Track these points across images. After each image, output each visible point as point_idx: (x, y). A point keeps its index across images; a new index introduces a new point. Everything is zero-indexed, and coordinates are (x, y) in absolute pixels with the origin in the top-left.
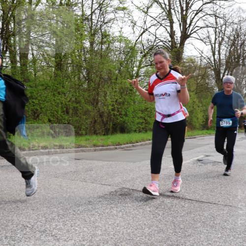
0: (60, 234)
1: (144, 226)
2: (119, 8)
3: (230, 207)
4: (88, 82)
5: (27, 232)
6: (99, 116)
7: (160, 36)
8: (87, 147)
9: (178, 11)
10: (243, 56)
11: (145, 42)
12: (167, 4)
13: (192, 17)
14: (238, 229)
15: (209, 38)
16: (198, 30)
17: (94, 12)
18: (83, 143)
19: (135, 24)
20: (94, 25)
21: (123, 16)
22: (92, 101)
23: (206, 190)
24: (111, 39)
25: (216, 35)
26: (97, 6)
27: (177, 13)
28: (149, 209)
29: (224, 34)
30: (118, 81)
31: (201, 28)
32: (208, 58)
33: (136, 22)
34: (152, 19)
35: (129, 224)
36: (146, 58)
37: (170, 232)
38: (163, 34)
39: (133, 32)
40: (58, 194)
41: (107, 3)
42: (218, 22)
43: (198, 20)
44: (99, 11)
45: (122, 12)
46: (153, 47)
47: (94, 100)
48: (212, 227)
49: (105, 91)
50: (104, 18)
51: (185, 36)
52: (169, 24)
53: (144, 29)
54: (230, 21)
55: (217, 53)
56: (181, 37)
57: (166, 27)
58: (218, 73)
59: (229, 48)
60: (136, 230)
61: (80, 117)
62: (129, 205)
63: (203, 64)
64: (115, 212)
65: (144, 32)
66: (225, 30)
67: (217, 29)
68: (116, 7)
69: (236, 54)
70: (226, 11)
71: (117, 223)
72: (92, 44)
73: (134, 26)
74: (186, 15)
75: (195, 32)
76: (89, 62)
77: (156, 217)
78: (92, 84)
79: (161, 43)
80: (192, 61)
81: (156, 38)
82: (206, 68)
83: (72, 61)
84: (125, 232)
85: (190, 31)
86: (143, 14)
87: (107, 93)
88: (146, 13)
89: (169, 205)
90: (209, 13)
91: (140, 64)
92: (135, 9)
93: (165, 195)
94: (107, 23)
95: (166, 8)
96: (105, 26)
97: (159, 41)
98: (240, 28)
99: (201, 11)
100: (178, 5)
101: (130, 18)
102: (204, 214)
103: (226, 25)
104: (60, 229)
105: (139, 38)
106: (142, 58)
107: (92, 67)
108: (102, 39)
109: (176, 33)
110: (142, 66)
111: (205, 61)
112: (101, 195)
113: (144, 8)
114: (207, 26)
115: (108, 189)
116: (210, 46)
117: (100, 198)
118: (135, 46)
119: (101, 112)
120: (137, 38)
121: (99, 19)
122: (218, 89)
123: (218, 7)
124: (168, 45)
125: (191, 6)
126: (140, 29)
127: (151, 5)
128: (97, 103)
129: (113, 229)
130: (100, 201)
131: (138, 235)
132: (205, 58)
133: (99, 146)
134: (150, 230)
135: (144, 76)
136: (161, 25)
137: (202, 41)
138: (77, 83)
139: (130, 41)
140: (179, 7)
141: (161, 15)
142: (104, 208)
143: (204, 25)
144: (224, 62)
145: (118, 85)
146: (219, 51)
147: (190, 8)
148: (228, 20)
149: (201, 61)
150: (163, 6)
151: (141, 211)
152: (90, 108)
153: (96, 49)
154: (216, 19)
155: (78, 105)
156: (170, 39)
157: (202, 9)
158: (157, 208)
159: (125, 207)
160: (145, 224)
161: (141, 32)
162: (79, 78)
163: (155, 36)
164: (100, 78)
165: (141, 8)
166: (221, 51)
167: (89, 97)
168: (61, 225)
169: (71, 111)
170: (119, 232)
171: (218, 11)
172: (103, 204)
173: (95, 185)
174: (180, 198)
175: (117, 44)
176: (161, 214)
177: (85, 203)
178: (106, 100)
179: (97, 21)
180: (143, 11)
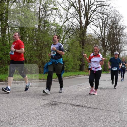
0: (20, 126)
1: (64, 121)
2: (54, 8)
3: (108, 111)
4: (37, 46)
5: (3, 124)
6: (42, 64)
7: (74, 23)
9: (84, 11)
11: (67, 26)
12: (78, 7)
13: (91, 14)
14: (112, 122)
15: (99, 25)
16: (94, 20)
17: (41, 10)
19: (62, 17)
20: (41, 17)
21: (56, 12)
23: (96, 102)
24: (49, 24)
25: (103, 23)
26: (43, 7)
27: (83, 12)
28: (67, 112)
29: (107, 23)
31: (95, 19)
32: (99, 35)
34: (70, 14)
35: (56, 120)
36: (67, 34)
37: (77, 124)
38: (76, 21)
40: (20, 104)
41: (48, 6)
42: (104, 17)
43: (94, 15)
44: (43, 9)
45: (55, 10)
46: (70, 29)
47: (40, 55)
48: (99, 121)
49: (45, 51)
50: (46, 13)
51: (87, 23)
52: (79, 17)
53: (66, 19)
54: (110, 16)
55: (103, 32)
56: (85, 24)
58: (103, 42)
59: (109, 30)
60: (60, 123)
62: (57, 110)
63: (96, 38)
64: (49, 114)
65: (66, 21)
66: (108, 21)
67: (104, 20)
68: (52, 8)
69: (113, 33)
70: (108, 11)
71: (50, 119)
72: (39, 26)
74: (88, 12)
75: (92, 21)
76: (37, 36)
77: (71, 116)
78: (39, 47)
79: (75, 27)
80: (90, 36)
82: (97, 40)
83: (29, 35)
84: (54, 124)
85: (90, 21)
86: (66, 12)
87: (46, 52)
88: (68, 11)
89: (77, 110)
90: (99, 12)
92: (62, 9)
93: (75, 105)
94: (47, 16)
95: (78, 9)
96: (46, 17)
97: (74, 26)
98: (115, 20)
99: (96, 11)
100: (84, 7)
101: (59, 14)
102: (95, 115)
103: (108, 18)
104: (20, 123)
106: (65, 34)
107: (39, 38)
108: (45, 24)
109: (82, 22)
110: (65, 38)
111: (97, 36)
112: (42, 105)
113: (66, 9)
114: (99, 19)
115: (46, 102)
116: (100, 28)
117: (42, 106)
118: (61, 28)
119: (43, 61)
120: (63, 24)
121: (43, 14)
122: (103, 51)
123: (104, 9)
124: (78, 28)
125: (91, 8)
127: (70, 7)
128: (41, 57)
129: (48, 123)
130: (41, 108)
131: (61, 126)
132: (97, 35)
133: (42, 80)
134: (67, 123)
135: (66, 43)
137: (96, 26)
138: (31, 46)
139: (59, 26)
140: (85, 9)
141: (75, 12)
143: (97, 18)
144: (107, 37)
146: (104, 31)
147: (90, 9)
148: (109, 15)
149: (95, 36)
150: (76, 8)
151: (63, 113)
152: (37, 59)
153: (41, 29)
154: (103, 15)
155: (31, 58)
156: (79, 25)
157: (96, 10)
158: (71, 112)
159: (54, 111)
161: (65, 21)
162: (32, 44)
163: (72, 23)
164: (43, 44)
165: (65, 9)
166: (105, 31)
167: (37, 54)
168: (21, 121)
169: (28, 61)
170: (51, 124)
171: (104, 11)
172: (43, 110)
173: (39, 100)
174: (83, 106)
175: (52, 27)
176: (73, 115)
177: (34, 109)
178: (46, 56)
179: (42, 15)
180: (66, 10)
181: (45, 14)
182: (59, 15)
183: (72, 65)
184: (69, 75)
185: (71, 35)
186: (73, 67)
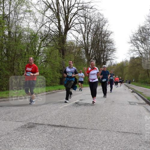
1: (43, 146)
2: (27, 10)
3: (94, 130)
4: (8, 57)
7: (52, 29)
8: (7, 98)
9: (63, 14)
10: (101, 41)
11: (43, 32)
12: (57, 9)
13: (71, 17)
14: (99, 143)
15: (81, 30)
16: (75, 25)
17: (11, 12)
18: (4, 96)
19: (37, 21)
20: (11, 21)
21: (29, 16)
22: (10, 69)
23: (80, 121)
24: (22, 30)
25: (85, 28)
26: (13, 9)
27: (62, 15)
28: (46, 135)
29: (90, 28)
30: (26, 56)
31: (77, 24)
32: (81, 42)
33: (37, 20)
34: (47, 18)
36: (44, 42)
37: (59, 148)
38: (54, 26)
39: (35, 25)
41: (19, 7)
42: (87, 21)
43: (75, 19)
44: (14, 12)
45: (29, 13)
46: (48, 35)
47: (11, 68)
48: (84, 143)
49: (18, 63)
50: (17, 16)
51: (67, 28)
52: (57, 21)
53: (42, 24)
54: (94, 20)
55: (86, 39)
56: (65, 29)
57: (56, 23)
58: (87, 50)
59: (93, 36)
61: (2, 79)
62: (34, 133)
63: (78, 45)
64: (24, 138)
65: (42, 26)
66: (91, 25)
67: (86, 25)
68: (25, 10)
69: (97, 39)
70: (91, 14)
71: (26, 145)
72: (10, 33)
73: (36, 22)
74: (68, 16)
75: (73, 26)
76: (7, 44)
77: (50, 140)
78: (10, 58)
79: (53, 33)
80: (72, 43)
81: (50, 29)
82: (80, 48)
85: (70, 25)
88: (44, 14)
89: (58, 132)
91: (40, 45)
92: (36, 12)
93: (56, 126)
94: (19, 19)
95: (56, 12)
96: (18, 21)
97: (52, 31)
98: (99, 24)
99: (77, 14)
100: (63, 10)
101: (34, 17)
102: (79, 135)
103: (91, 22)
105: (39, 29)
106: (41, 42)
107: (9, 47)
108: (16, 29)
109: (62, 27)
110: (42, 46)
111: (79, 43)
112: (16, 128)
113: (42, 11)
114: (80, 23)
115: (20, 124)
116: (82, 34)
117: (15, 130)
122: (87, 60)
123: (86, 12)
124: (57, 34)
125: (71, 11)
126: (39, 24)
127: (47, 10)
128: (13, 70)
130: (15, 132)
132: (79, 42)
134: (47, 148)
135: (42, 53)
136: (53, 22)
137: (78, 32)
138: (0, 57)
139: (34, 31)
140: (64, 11)
141: (52, 16)
142: (17, 137)
143: (79, 22)
144: (90, 44)
145: (26, 59)
146: (87, 38)
147: (70, 12)
148: (92, 19)
149: (77, 43)
150: (54, 10)
151: (41, 136)
152: (8, 73)
153: (12, 36)
154: (85, 19)
155: (1, 71)
156: (58, 30)
157: (77, 13)
158: (51, 134)
159: (31, 134)
160: (43, 145)
161: (41, 26)
162: (1, 54)
163: (49, 28)
164: (15, 54)
165: (41, 11)
166: (89, 37)
167: (8, 66)
171: (86, 14)
172: (17, 134)
173: (11, 122)
174: (65, 127)
175: (26, 33)
176: (53, 138)
177: (5, 134)
178: (19, 68)
179: (13, 18)
180: (42, 13)
181: (16, 18)
182: (33, 19)
183: (50, 78)
184: (48, 90)
185: (48, 42)
186: (52, 81)
